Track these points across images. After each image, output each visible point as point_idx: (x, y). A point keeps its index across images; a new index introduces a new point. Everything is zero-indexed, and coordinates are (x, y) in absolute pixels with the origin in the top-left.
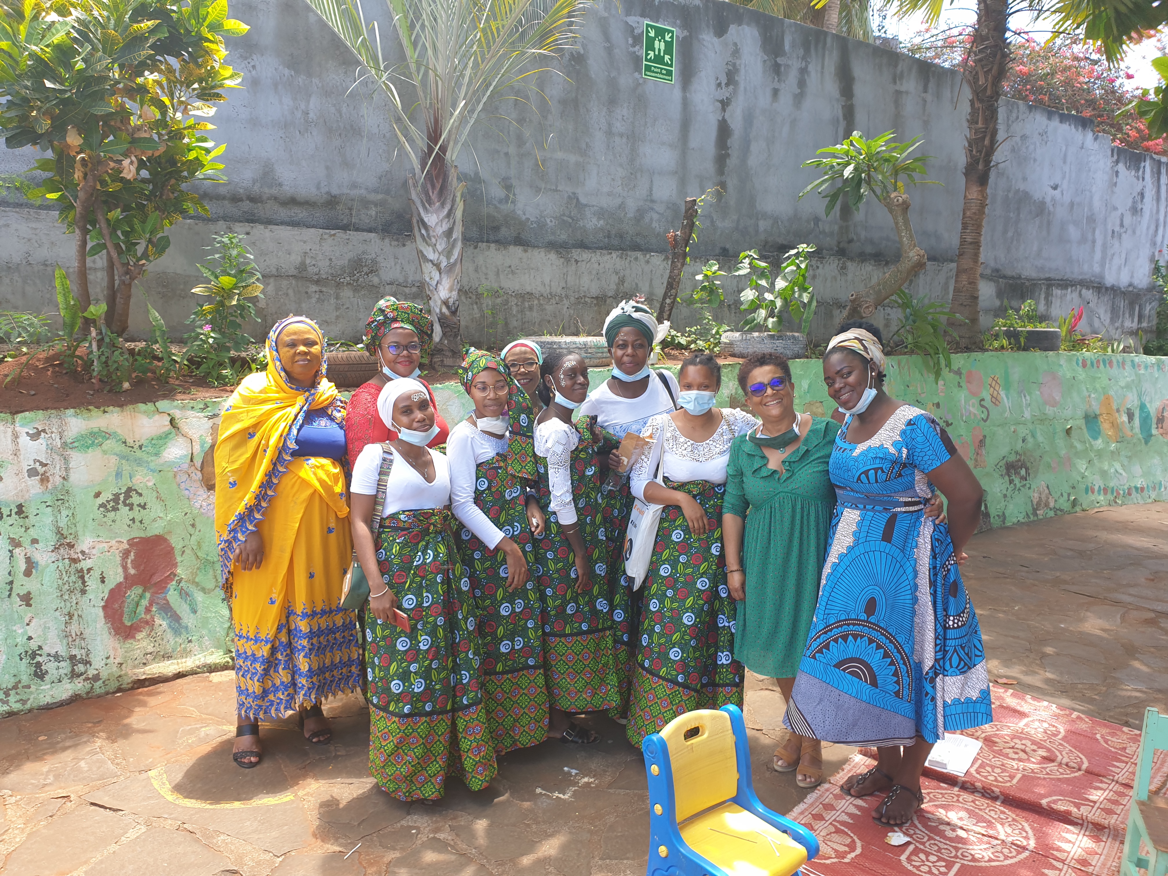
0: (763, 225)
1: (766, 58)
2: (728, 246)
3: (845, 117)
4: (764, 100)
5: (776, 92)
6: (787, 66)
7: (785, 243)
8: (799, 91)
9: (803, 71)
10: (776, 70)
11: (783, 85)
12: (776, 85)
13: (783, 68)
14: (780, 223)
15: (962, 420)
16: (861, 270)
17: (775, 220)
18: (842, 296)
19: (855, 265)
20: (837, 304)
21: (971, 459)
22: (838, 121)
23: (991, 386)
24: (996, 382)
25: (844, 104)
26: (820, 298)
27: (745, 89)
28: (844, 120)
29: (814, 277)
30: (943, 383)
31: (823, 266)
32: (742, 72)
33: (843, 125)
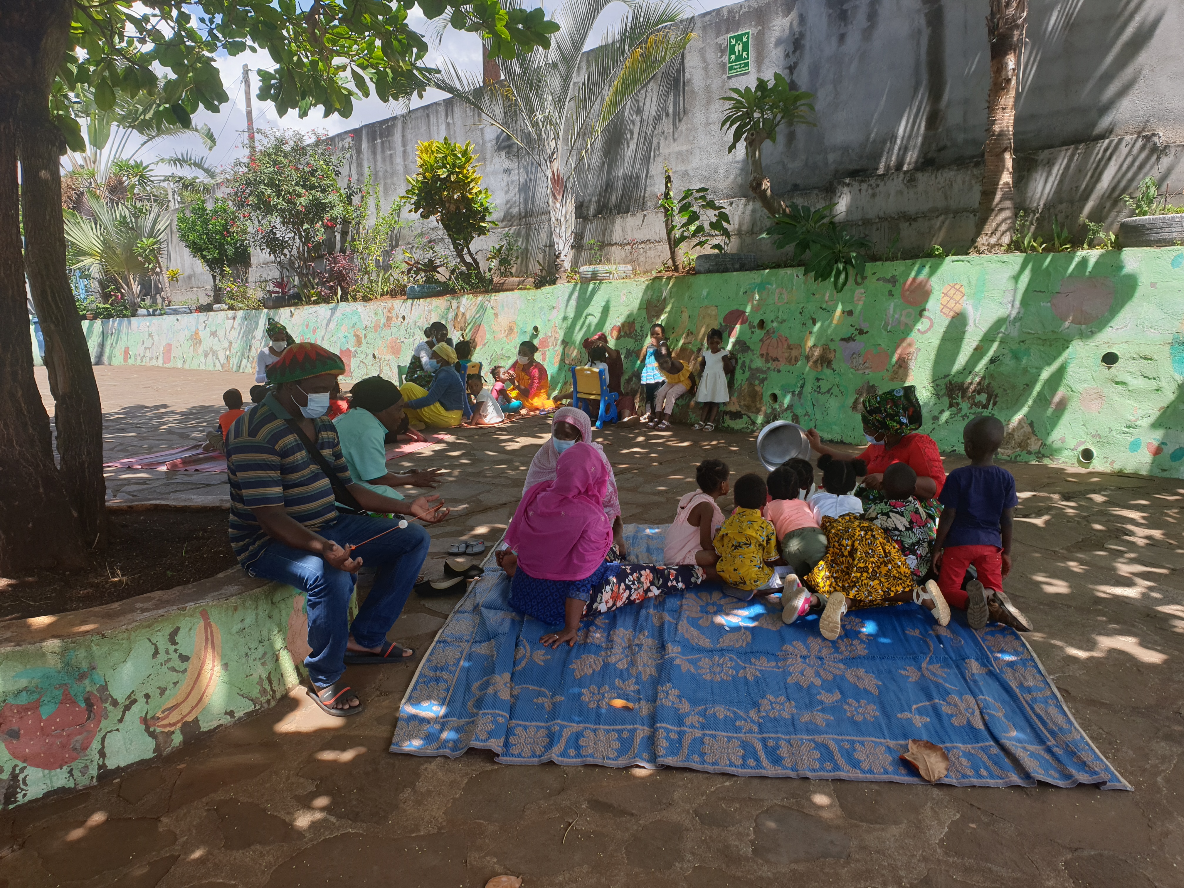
0: (831, 157)
1: (831, 11)
2: (798, 182)
3: (929, 23)
4: (830, 48)
5: (842, 38)
6: (855, 7)
7: (858, 167)
8: (869, 23)
10: (843, 17)
11: (850, 26)
12: (843, 30)
13: (849, 12)
14: (850, 151)
15: (886, 330)
16: (936, 178)
17: (845, 149)
18: (912, 209)
19: (926, 174)
20: (904, 217)
21: (887, 370)
22: (919, 32)
23: (946, 294)
24: (958, 290)
25: (927, 11)
26: (881, 214)
27: (811, 48)
28: (928, 27)
29: (874, 195)
30: (863, 291)
31: (885, 183)
32: (808, 35)
33: (926, 33)
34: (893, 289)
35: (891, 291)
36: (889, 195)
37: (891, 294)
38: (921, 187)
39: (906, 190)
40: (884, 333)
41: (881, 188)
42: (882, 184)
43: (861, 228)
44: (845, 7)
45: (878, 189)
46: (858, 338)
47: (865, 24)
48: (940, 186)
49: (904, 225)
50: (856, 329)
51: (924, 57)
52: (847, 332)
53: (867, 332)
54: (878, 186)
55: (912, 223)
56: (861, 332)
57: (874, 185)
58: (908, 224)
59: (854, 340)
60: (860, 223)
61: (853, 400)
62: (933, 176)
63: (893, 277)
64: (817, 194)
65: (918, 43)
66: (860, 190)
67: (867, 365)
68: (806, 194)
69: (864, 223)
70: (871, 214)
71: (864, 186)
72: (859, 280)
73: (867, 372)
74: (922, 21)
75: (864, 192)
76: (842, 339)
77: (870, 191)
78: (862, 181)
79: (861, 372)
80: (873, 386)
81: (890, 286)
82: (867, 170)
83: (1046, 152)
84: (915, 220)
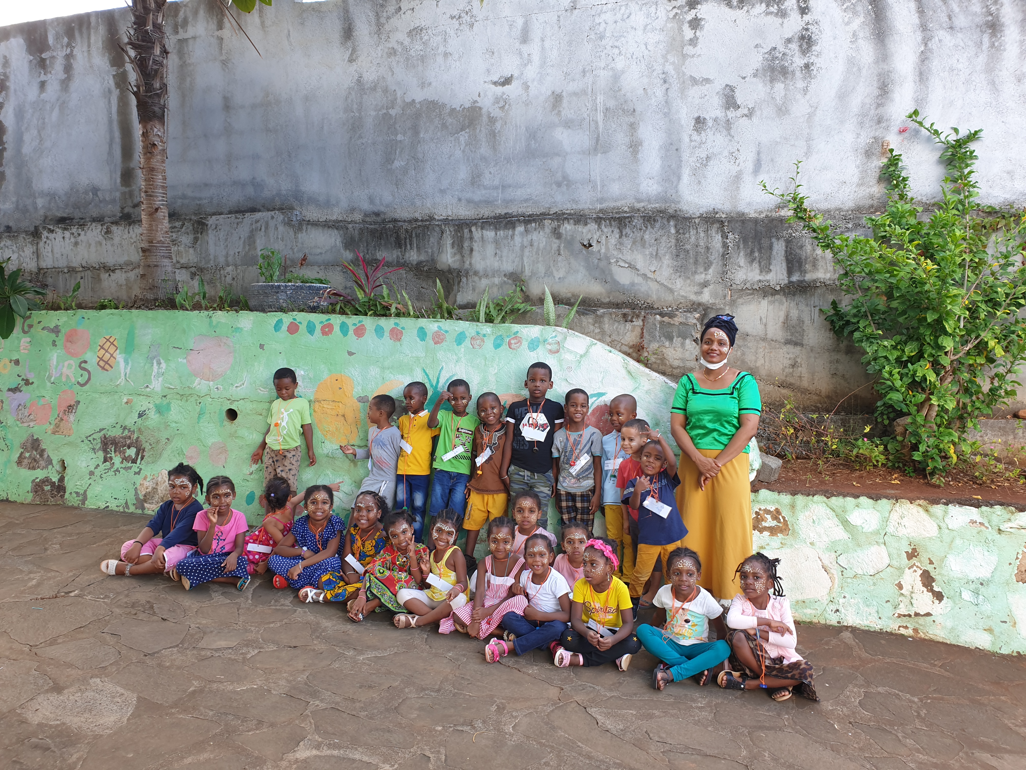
0: (40, 202)
1: (32, 58)
2: (11, 224)
3: (118, 85)
4: (33, 93)
5: (43, 85)
6: (53, 57)
7: (65, 215)
8: (66, 76)
9: (69, 57)
10: (42, 64)
11: (49, 75)
12: (43, 78)
13: (48, 62)
14: (57, 198)
15: (49, 381)
16: (129, 233)
17: (52, 196)
18: (110, 261)
19: (121, 228)
20: (104, 267)
21: (50, 424)
22: (110, 91)
23: (102, 347)
24: (112, 343)
25: (114, 73)
26: (84, 264)
27: (15, 90)
28: (117, 88)
29: (76, 244)
30: (28, 339)
31: (86, 233)
32: (12, 77)
33: (116, 93)
34: (56, 339)
35: (54, 341)
36: (90, 245)
37: (54, 344)
38: (117, 240)
39: (104, 242)
40: (49, 384)
41: (82, 237)
42: (82, 233)
43: (67, 275)
44: (43, 56)
45: (80, 238)
46: (24, 388)
47: (63, 76)
48: (132, 241)
49: (104, 276)
50: (23, 380)
51: (115, 116)
52: (15, 382)
53: (33, 383)
54: (79, 235)
55: (111, 274)
56: (27, 382)
57: (76, 234)
58: (107, 274)
59: (21, 391)
60: (66, 270)
61: (18, 455)
62: (126, 231)
63: (57, 327)
64: (24, 238)
65: (109, 102)
66: (64, 238)
67: (31, 417)
68: (14, 236)
69: (69, 271)
70: (75, 263)
71: (67, 234)
72: (26, 328)
73: (32, 424)
74: (112, 82)
75: (67, 240)
76: (9, 390)
77: (73, 240)
78: (65, 229)
79: (26, 425)
80: (37, 439)
81: (53, 336)
82: (72, 219)
83: (214, 217)
84: (113, 271)
